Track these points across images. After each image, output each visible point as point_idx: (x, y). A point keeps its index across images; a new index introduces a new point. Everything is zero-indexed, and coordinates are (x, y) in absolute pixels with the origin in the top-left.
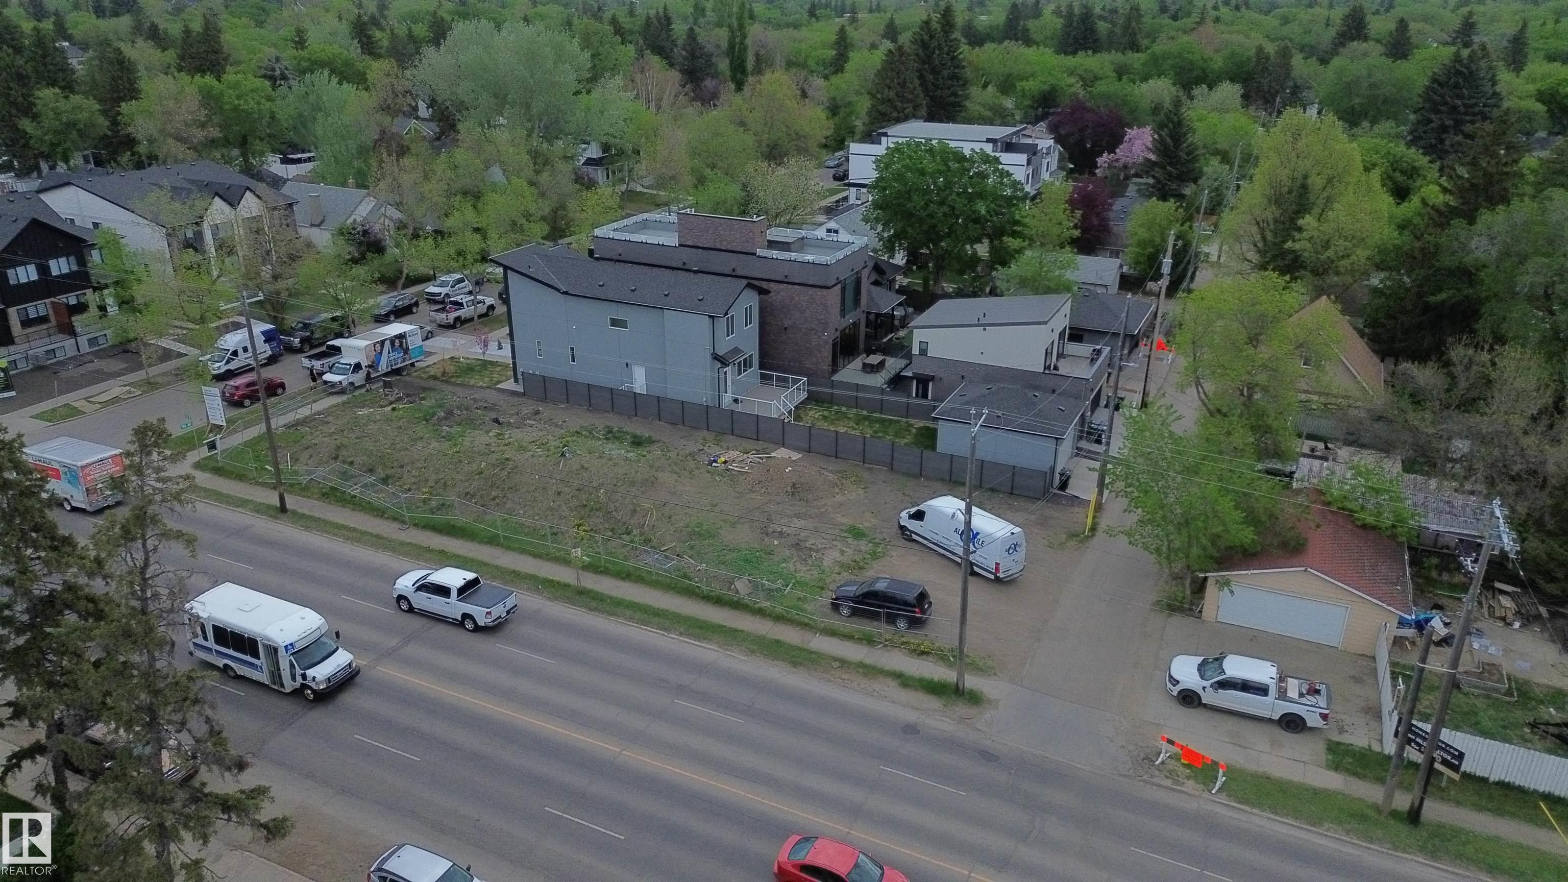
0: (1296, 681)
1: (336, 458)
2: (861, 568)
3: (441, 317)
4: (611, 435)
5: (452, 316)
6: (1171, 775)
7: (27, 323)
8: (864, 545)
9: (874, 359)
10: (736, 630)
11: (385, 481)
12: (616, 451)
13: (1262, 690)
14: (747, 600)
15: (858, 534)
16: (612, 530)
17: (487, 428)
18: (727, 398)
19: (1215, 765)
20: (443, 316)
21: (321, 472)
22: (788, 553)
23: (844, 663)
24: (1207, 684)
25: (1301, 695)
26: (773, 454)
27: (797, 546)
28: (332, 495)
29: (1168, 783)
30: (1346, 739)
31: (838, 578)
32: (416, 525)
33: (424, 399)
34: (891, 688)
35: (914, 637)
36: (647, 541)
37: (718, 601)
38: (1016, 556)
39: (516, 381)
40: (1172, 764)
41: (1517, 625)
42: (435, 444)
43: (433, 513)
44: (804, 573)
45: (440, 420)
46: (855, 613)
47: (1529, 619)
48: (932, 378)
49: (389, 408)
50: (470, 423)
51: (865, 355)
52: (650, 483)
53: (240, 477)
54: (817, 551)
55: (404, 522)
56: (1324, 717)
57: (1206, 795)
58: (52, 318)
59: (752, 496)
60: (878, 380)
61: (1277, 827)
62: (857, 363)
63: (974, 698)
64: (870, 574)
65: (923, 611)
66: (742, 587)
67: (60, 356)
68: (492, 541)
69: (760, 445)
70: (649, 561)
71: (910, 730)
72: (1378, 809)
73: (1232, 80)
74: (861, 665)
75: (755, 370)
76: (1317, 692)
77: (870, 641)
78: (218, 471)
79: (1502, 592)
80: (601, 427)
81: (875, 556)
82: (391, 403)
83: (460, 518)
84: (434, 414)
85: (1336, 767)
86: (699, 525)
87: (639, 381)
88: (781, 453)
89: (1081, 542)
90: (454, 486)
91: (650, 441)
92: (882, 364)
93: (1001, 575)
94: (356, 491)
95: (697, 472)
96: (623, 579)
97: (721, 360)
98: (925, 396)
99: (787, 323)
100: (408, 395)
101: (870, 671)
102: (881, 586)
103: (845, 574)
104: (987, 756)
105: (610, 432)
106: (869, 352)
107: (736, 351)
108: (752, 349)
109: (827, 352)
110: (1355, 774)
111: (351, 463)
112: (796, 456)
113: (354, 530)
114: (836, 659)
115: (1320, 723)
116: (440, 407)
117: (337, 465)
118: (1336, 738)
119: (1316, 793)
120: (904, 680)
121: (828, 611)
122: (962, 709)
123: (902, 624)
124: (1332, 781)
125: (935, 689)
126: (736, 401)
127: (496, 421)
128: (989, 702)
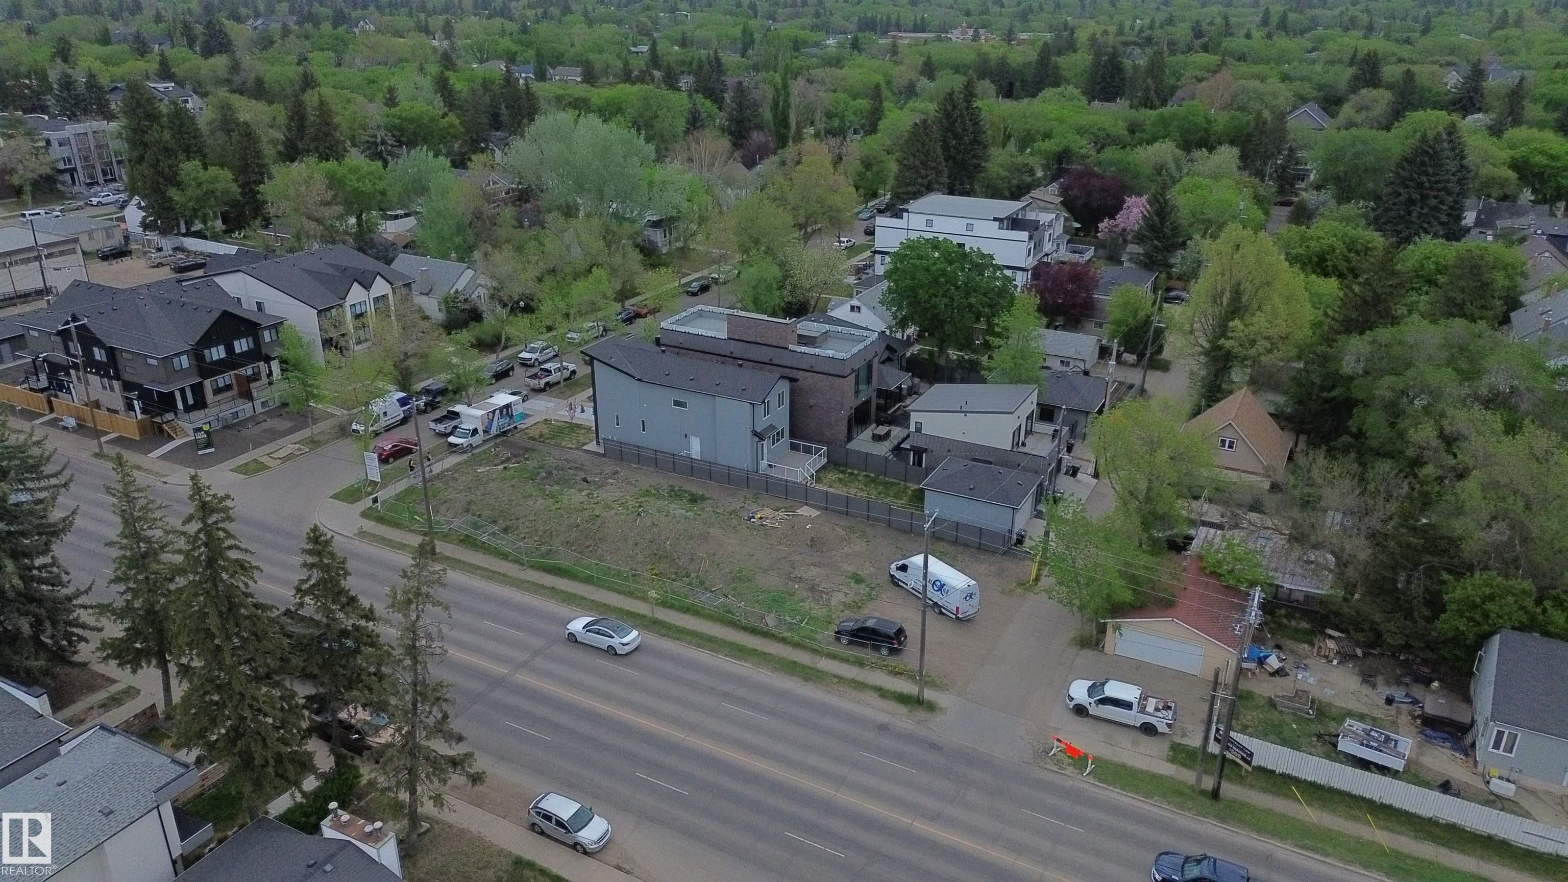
0: (1154, 700)
1: (467, 511)
2: (859, 607)
3: (534, 383)
4: (675, 494)
5: (543, 381)
6: (1059, 763)
7: (217, 391)
8: (863, 589)
9: (882, 430)
10: (765, 654)
11: (505, 530)
12: (677, 509)
13: (1128, 705)
14: (774, 630)
15: (859, 580)
16: (676, 573)
17: (578, 487)
18: (764, 463)
19: (1086, 757)
20: (536, 382)
21: (457, 522)
22: (805, 594)
23: (841, 679)
24: (1092, 701)
25: (1157, 709)
26: (799, 512)
27: (812, 589)
28: (468, 541)
29: (1055, 768)
30: (1184, 741)
31: (841, 614)
32: (532, 567)
33: (527, 459)
34: (872, 698)
35: (892, 661)
36: (702, 583)
37: (753, 631)
38: (972, 602)
39: (598, 443)
40: (1061, 756)
41: (1335, 662)
42: (541, 501)
43: (543, 557)
44: (818, 611)
45: (543, 479)
46: (851, 643)
47: (1345, 657)
48: (926, 450)
49: (501, 467)
50: (565, 482)
51: (874, 425)
52: (704, 537)
53: (396, 525)
54: (827, 593)
55: (523, 565)
56: (1169, 725)
57: (1079, 776)
58: (235, 387)
59: (781, 547)
60: (883, 449)
61: (1123, 799)
62: (867, 433)
63: (931, 707)
64: (865, 612)
65: (900, 643)
66: (771, 620)
67: (241, 416)
68: (588, 580)
69: (789, 503)
70: (703, 599)
71: (883, 728)
72: (1192, 788)
73: (1232, 143)
74: (853, 681)
75: (786, 440)
76: (1170, 708)
77: (861, 664)
78: (381, 520)
79: (1331, 637)
80: (665, 486)
81: (870, 598)
82: (503, 462)
83: (565, 563)
84: (538, 473)
85: (1173, 760)
86: (740, 571)
87: (695, 448)
88: (805, 511)
89: (1026, 589)
90: (557, 536)
91: (703, 498)
92: (888, 434)
93: (960, 616)
94: (484, 538)
95: (739, 528)
96: (684, 612)
97: (759, 436)
98: (920, 464)
99: (812, 402)
100: (515, 456)
101: (860, 686)
102: (870, 623)
103: (847, 612)
104: (935, 747)
105: (672, 490)
106: (879, 423)
107: (772, 427)
108: (784, 424)
109: (843, 427)
110: (1184, 765)
111: (480, 516)
112: (815, 513)
113: (486, 569)
114: (835, 676)
115: (1166, 730)
116: (542, 468)
117: (469, 517)
118: (1178, 740)
119: (1154, 776)
120: (882, 693)
121: (832, 640)
122: (921, 714)
123: (884, 652)
124: (1168, 769)
125: (903, 699)
126: (770, 466)
127: (585, 480)
128: (941, 709)
